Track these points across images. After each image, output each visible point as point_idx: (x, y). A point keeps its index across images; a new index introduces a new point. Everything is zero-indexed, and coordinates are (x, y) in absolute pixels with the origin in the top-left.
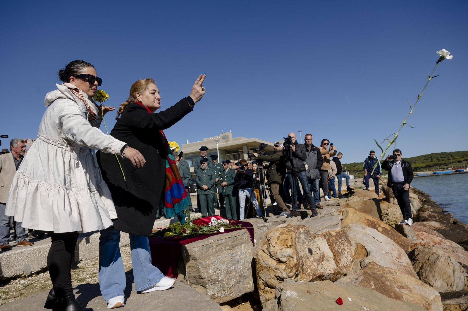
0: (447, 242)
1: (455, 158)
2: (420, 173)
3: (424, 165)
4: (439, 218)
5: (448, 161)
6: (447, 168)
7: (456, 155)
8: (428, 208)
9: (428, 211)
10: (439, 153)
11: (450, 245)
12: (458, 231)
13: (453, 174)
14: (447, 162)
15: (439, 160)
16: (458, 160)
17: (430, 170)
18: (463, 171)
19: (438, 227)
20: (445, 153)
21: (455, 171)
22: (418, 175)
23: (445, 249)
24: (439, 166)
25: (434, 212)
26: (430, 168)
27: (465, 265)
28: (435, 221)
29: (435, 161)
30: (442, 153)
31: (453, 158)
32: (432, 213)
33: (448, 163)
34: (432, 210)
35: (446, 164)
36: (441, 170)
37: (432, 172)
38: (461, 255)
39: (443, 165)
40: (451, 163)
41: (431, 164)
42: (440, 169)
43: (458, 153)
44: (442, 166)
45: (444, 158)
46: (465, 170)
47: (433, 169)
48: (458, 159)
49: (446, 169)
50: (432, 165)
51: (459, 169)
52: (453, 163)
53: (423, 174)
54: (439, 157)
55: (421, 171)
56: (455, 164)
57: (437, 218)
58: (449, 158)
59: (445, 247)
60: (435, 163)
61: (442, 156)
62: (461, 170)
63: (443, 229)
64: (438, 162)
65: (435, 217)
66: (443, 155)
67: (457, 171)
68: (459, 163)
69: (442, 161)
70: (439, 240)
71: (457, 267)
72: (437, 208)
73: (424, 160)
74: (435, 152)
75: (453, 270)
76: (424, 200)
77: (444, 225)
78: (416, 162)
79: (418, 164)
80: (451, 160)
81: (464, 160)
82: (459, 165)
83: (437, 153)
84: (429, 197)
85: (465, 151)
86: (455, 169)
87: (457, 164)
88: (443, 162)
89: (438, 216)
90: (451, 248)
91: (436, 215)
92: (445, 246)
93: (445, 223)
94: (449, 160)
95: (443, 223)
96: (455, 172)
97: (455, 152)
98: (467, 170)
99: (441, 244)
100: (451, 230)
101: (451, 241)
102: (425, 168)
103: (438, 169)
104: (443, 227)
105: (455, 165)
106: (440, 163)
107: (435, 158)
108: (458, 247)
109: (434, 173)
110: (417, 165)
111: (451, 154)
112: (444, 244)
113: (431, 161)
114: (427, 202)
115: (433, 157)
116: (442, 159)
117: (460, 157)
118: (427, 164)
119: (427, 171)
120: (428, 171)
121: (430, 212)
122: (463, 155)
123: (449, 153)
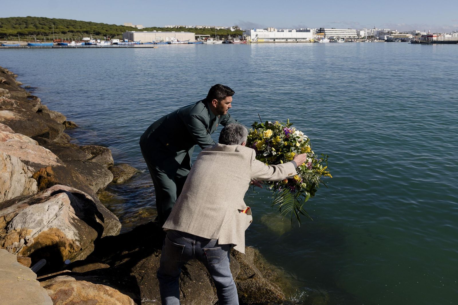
0: (15, 137)
1: (58, 27)
2: (8, 42)
3: (15, 32)
4: (18, 105)
5: (49, 30)
6: (48, 40)
7: (60, 23)
8: (3, 92)
9: (3, 96)
10: (38, 18)
11: (19, 139)
12: (38, 120)
13: (53, 48)
14: (47, 31)
15: (37, 27)
16: (62, 30)
17: (23, 40)
18: (67, 45)
19: (11, 118)
20: (46, 19)
21: (56, 43)
22: (4, 45)
23: (10, 146)
24: (37, 36)
25: (12, 97)
26: (23, 37)
27: (34, 163)
28: (9, 110)
29: (31, 28)
30: (41, 18)
31: (56, 27)
32: (9, 99)
33: (49, 33)
34: (9, 95)
35: (46, 34)
36: (38, 41)
37: (26, 43)
38: (31, 151)
39: (42, 34)
40: (52, 33)
41: (26, 31)
42: (37, 39)
43: (63, 21)
44: (40, 36)
45: (44, 25)
46: (69, 44)
47: (27, 39)
48: (62, 28)
49: (45, 41)
50: (27, 33)
51: (63, 43)
52: (55, 33)
53: (12, 44)
54: (37, 22)
55: (9, 40)
56: (57, 34)
57: (15, 106)
58: (51, 26)
59: (10, 144)
60: (31, 31)
61: (41, 22)
62: (66, 43)
63: (17, 119)
64: (35, 30)
65: (12, 105)
66: (43, 20)
67: (59, 44)
68: (62, 34)
69: (41, 29)
70: (4, 135)
71: (19, 166)
72: (20, 92)
73: (16, 24)
74: (33, 16)
75: (11, 172)
76: (3, 81)
77: (19, 114)
78: (3, 25)
79: (5, 29)
80: (53, 29)
81: (69, 31)
82: (62, 36)
83: (35, 17)
84: (13, 77)
85: (71, 20)
86: (56, 41)
87: (60, 36)
88: (43, 30)
89: (16, 103)
90: (19, 144)
91: (13, 101)
92: (11, 142)
93: (23, 111)
94: (50, 28)
95: (20, 112)
96: (56, 45)
97: (59, 19)
98: (71, 44)
99: (7, 140)
100: (28, 120)
101: (21, 135)
102: (16, 36)
103: (34, 39)
104: (19, 117)
105: (57, 37)
106: (38, 32)
107: (32, 23)
108: (30, 141)
109: (29, 45)
110: (4, 31)
111: (54, 21)
112: (10, 140)
113: (26, 27)
114: (7, 84)
115: (29, 21)
116: (41, 26)
117: (65, 26)
118: (19, 30)
119: (18, 40)
120: (20, 40)
121: (6, 97)
122: (69, 24)
123: (52, 19)
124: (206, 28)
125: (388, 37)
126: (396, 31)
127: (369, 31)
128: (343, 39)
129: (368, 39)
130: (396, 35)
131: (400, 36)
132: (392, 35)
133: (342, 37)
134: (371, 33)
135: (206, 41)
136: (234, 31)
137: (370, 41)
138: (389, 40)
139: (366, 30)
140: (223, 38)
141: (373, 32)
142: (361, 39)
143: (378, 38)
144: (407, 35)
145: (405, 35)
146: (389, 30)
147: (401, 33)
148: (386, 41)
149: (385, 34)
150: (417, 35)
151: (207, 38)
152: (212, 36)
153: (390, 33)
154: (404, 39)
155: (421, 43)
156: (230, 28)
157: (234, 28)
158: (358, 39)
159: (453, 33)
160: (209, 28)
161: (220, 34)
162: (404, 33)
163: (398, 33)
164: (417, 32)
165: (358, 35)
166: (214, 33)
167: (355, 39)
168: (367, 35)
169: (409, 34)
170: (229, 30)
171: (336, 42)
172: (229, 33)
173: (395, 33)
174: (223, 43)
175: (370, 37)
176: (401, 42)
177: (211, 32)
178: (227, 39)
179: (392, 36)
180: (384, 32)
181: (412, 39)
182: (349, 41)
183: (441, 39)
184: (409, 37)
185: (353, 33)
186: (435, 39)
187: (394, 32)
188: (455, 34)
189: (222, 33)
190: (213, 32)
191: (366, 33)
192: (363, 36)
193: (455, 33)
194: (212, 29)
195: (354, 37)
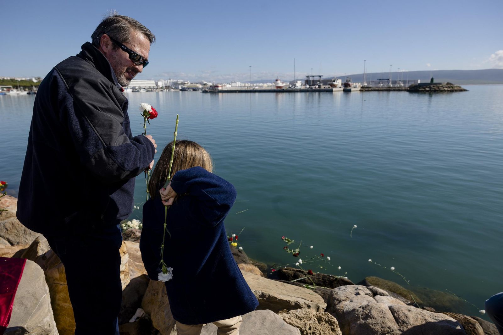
124: (5, 78)
125: (182, 87)
126: (188, 82)
127: (166, 82)
128: (145, 89)
129: (165, 88)
130: (188, 85)
131: (192, 86)
133: (143, 87)
134: (167, 84)
135: (9, 92)
136: (36, 83)
137: (167, 91)
138: (183, 90)
139: (163, 81)
140: (27, 89)
141: (169, 82)
142: (159, 88)
143: (174, 87)
144: (198, 85)
145: (195, 85)
146: (182, 81)
147: (192, 84)
148: (181, 90)
149: (179, 84)
150: (204, 85)
151: (9, 89)
152: (14, 87)
153: (183, 84)
154: (195, 88)
155: (210, 92)
156: (32, 79)
157: (37, 80)
158: (157, 88)
160: (9, 79)
161: (23, 85)
162: (195, 84)
163: (190, 83)
164: (205, 83)
165: (157, 85)
166: (15, 84)
167: (155, 89)
168: (164, 86)
170: (31, 81)
171: (138, 91)
172: (32, 84)
173: (187, 84)
174: (28, 93)
175: (167, 87)
177: (12, 83)
178: (32, 90)
179: (185, 86)
180: (178, 83)
181: (201, 88)
182: (150, 91)
183: (224, 89)
185: (152, 84)
186: (220, 88)
189: (25, 84)
190: (14, 82)
191: (164, 84)
192: (161, 86)
193: (233, 83)
194: (12, 80)
195: (154, 87)
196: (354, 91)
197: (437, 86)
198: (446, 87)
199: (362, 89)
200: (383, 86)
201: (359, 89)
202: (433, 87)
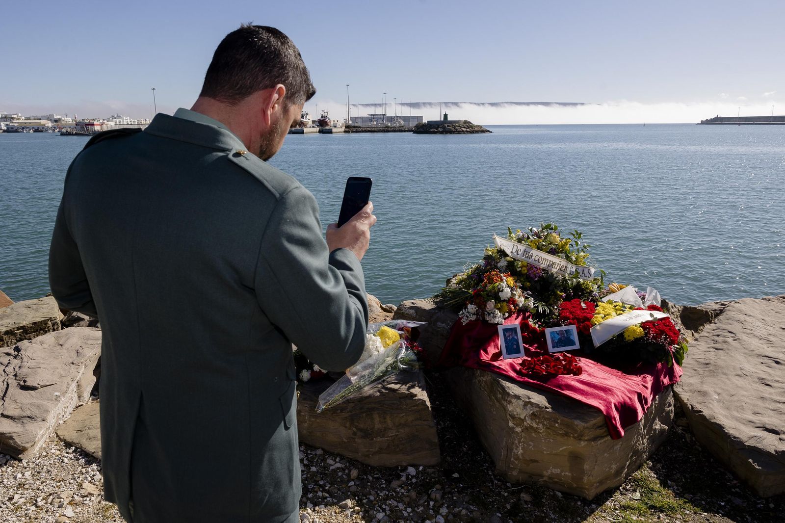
125: (7, 125)
126: (20, 115)
130: (21, 121)
131: (29, 123)
132: (13, 121)
138: (11, 130)
144: (42, 122)
145: (39, 121)
146: (6, 113)
147: (29, 119)
148: (6, 131)
150: (56, 121)
153: (8, 118)
154: (39, 128)
155: (77, 134)
159: (113, 119)
162: (34, 119)
163: (23, 118)
164: (56, 117)
169: (44, 119)
173: (18, 119)
176: (34, 132)
179: (15, 124)
181: (51, 127)
184: (46, 125)
187: (15, 116)
188: (116, 120)
193: (115, 118)
196: (336, 132)
197: (452, 125)
198: (464, 128)
199: (347, 129)
200: (377, 124)
201: (343, 129)
202: (448, 126)
